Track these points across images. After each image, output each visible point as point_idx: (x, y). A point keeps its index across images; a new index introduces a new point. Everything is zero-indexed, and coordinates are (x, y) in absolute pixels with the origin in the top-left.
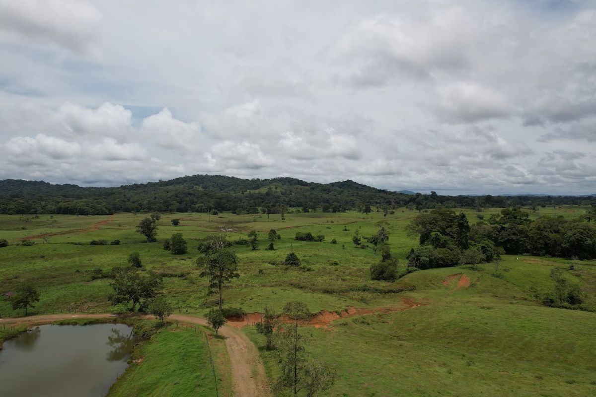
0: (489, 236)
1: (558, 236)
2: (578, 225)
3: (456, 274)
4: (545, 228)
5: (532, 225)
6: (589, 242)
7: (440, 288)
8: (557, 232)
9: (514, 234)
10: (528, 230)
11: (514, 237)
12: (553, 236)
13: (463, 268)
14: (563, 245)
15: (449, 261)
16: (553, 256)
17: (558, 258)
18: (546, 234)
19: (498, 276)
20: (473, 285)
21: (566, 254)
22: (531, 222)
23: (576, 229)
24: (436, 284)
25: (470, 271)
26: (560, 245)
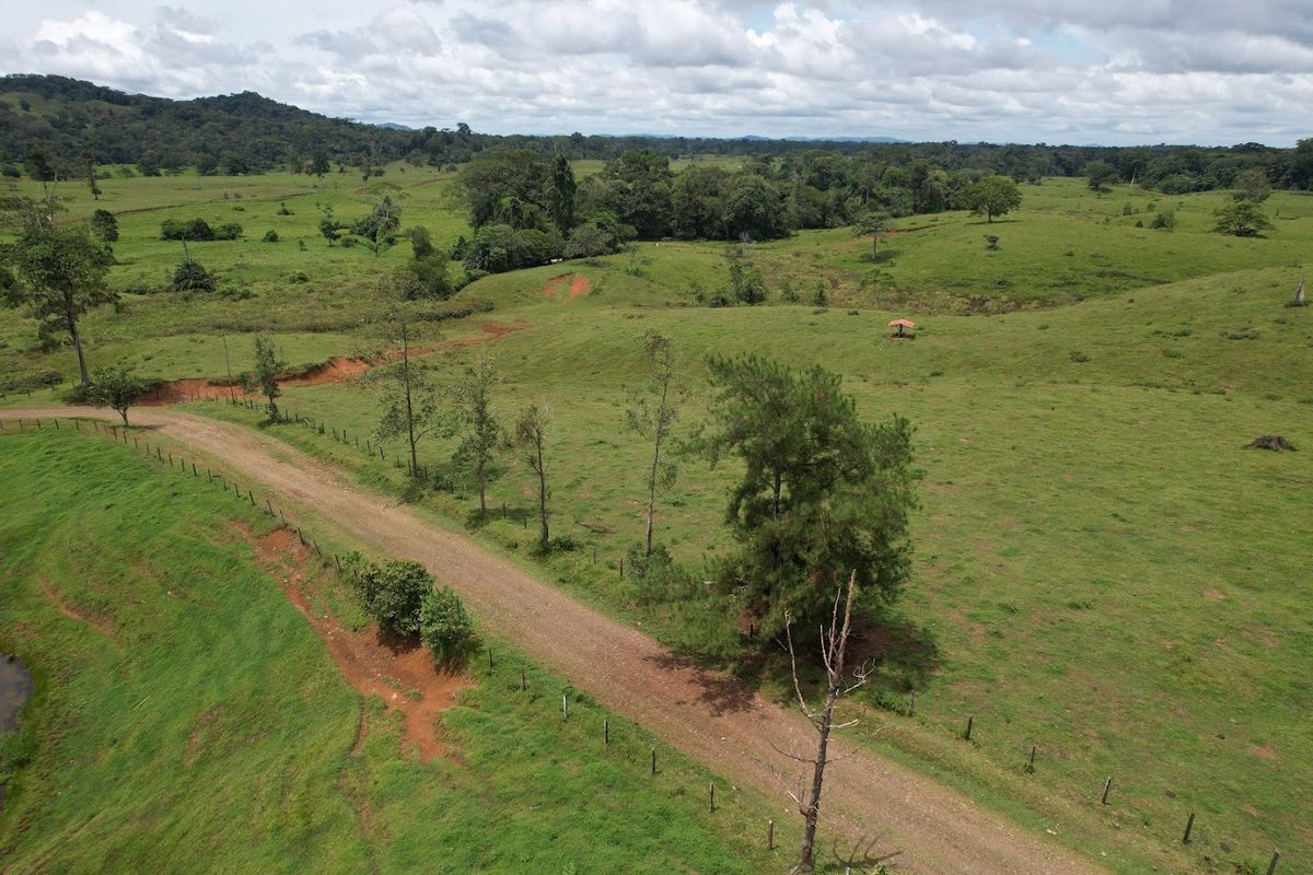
0: (607, 204)
1: (717, 200)
2: (746, 180)
3: (563, 276)
4: (696, 186)
5: (676, 182)
6: (761, 209)
7: (539, 301)
8: (715, 194)
9: (648, 200)
10: (670, 191)
11: (647, 207)
12: (708, 201)
13: (573, 265)
14: (725, 218)
15: (543, 255)
16: (709, 238)
17: (717, 242)
18: (699, 198)
19: (637, 273)
20: (596, 292)
21: (729, 234)
22: (671, 175)
23: (743, 186)
24: (530, 295)
25: (587, 268)
26: (718, 218)
